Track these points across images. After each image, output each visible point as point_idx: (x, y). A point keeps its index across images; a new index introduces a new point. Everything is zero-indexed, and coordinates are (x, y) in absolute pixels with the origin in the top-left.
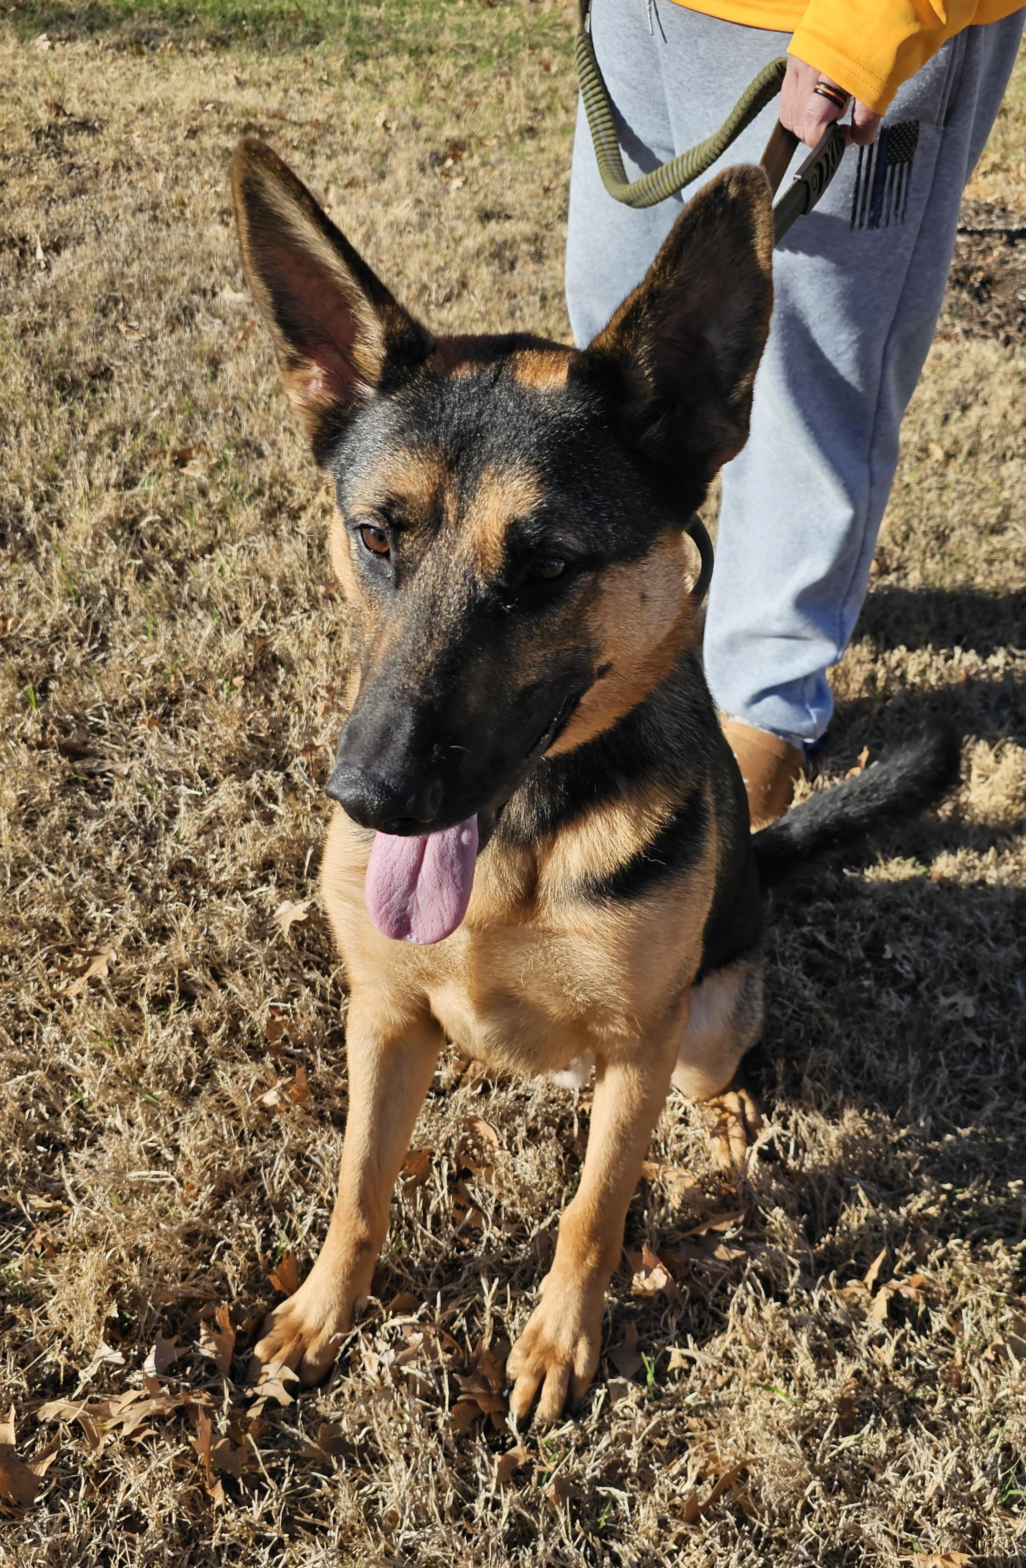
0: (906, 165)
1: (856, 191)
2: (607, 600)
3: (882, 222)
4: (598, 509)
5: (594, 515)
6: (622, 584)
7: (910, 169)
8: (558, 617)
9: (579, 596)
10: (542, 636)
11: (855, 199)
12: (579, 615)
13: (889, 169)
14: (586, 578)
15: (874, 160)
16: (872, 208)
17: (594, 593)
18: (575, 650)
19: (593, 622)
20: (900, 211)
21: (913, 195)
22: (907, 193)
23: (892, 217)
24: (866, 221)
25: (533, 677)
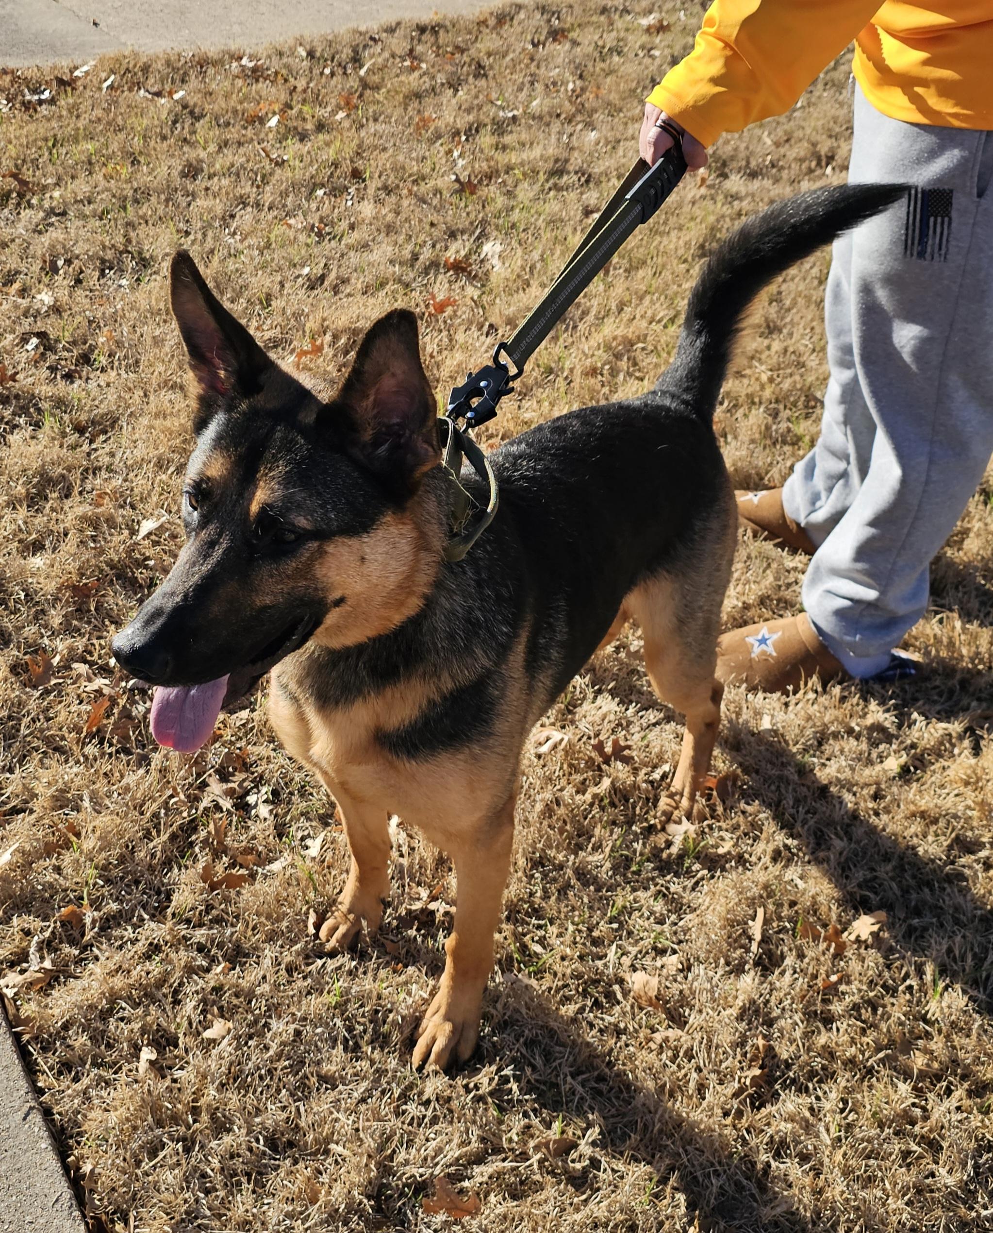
0: (946, 219)
1: (907, 229)
2: (330, 559)
3: (928, 255)
4: (326, 503)
5: (322, 506)
6: (344, 550)
7: (950, 224)
8: (291, 565)
9: (307, 555)
10: (280, 575)
11: (907, 235)
12: (309, 566)
13: (932, 219)
14: (314, 545)
15: (918, 210)
16: (919, 244)
17: (322, 553)
18: (307, 588)
19: (320, 571)
20: (943, 252)
21: (953, 243)
22: (948, 241)
23: (936, 255)
24: (915, 253)
25: (268, 600)
